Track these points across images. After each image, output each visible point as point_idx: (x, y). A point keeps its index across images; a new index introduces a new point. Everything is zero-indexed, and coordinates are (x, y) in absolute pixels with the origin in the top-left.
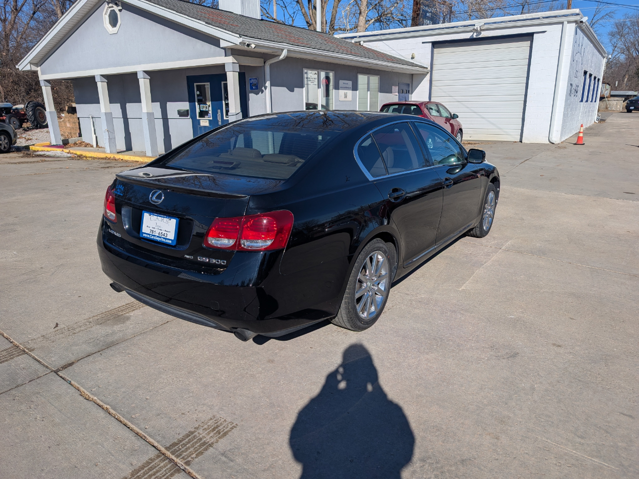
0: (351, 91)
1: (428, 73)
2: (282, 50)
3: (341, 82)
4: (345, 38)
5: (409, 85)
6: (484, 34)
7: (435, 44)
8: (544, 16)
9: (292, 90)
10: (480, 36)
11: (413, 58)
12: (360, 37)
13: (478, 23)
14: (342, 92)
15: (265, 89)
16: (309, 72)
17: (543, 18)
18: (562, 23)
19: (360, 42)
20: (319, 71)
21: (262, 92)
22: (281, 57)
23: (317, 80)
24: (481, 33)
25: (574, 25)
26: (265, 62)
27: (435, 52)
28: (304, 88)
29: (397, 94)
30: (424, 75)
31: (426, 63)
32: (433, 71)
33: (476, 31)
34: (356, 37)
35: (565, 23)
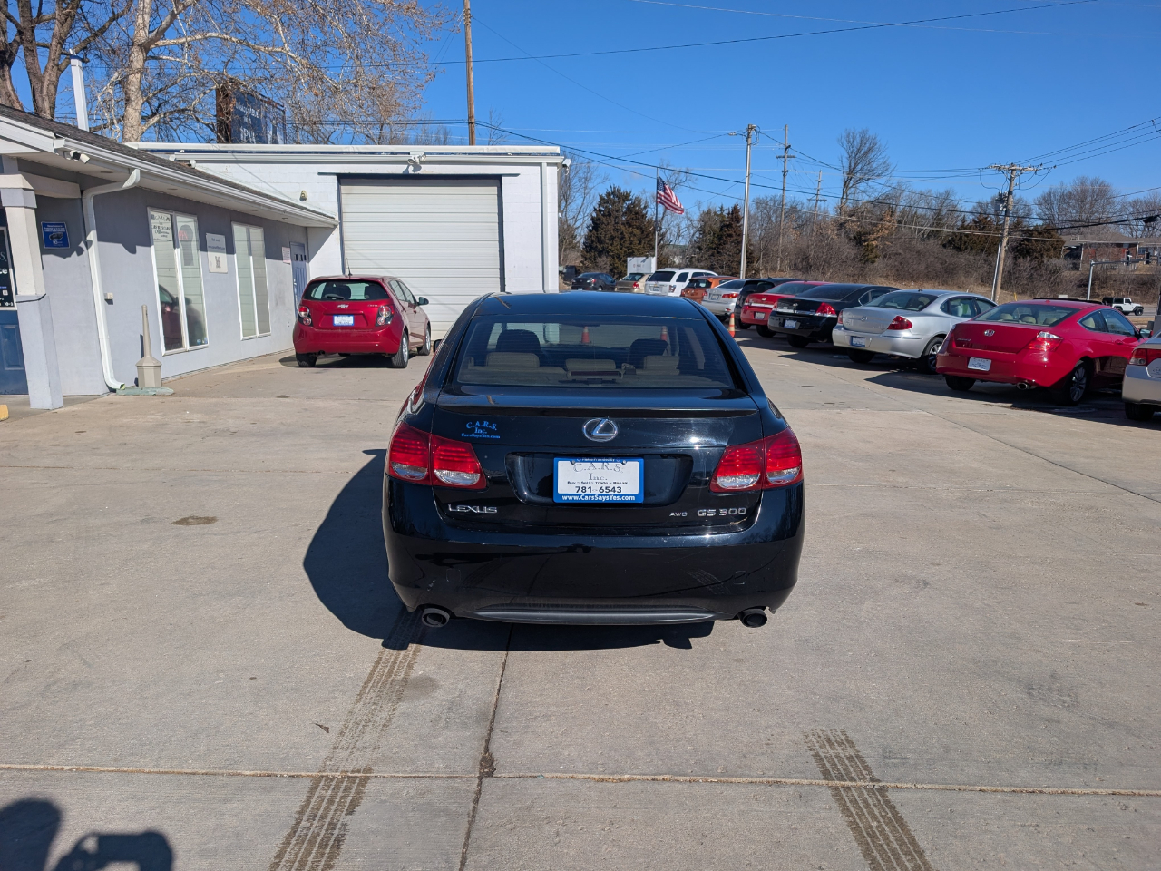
0: (225, 255)
1: (335, 226)
2: (130, 170)
3: (209, 236)
4: (153, 151)
5: (303, 246)
6: (425, 170)
7: (343, 179)
8: (514, 152)
9: (133, 251)
10: (420, 172)
11: (303, 198)
12: (187, 151)
13: (417, 152)
14: (212, 256)
15: (87, 247)
16: (156, 214)
17: (513, 154)
18: (540, 165)
19: (188, 161)
20: (173, 214)
21: (80, 252)
22: (128, 184)
23: (170, 232)
24: (420, 168)
25: (555, 169)
26: (82, 192)
27: (343, 192)
28: (153, 247)
29: (290, 261)
30: (329, 230)
31: (331, 209)
32: (344, 224)
33: (414, 163)
34: (178, 151)
35: (544, 165)
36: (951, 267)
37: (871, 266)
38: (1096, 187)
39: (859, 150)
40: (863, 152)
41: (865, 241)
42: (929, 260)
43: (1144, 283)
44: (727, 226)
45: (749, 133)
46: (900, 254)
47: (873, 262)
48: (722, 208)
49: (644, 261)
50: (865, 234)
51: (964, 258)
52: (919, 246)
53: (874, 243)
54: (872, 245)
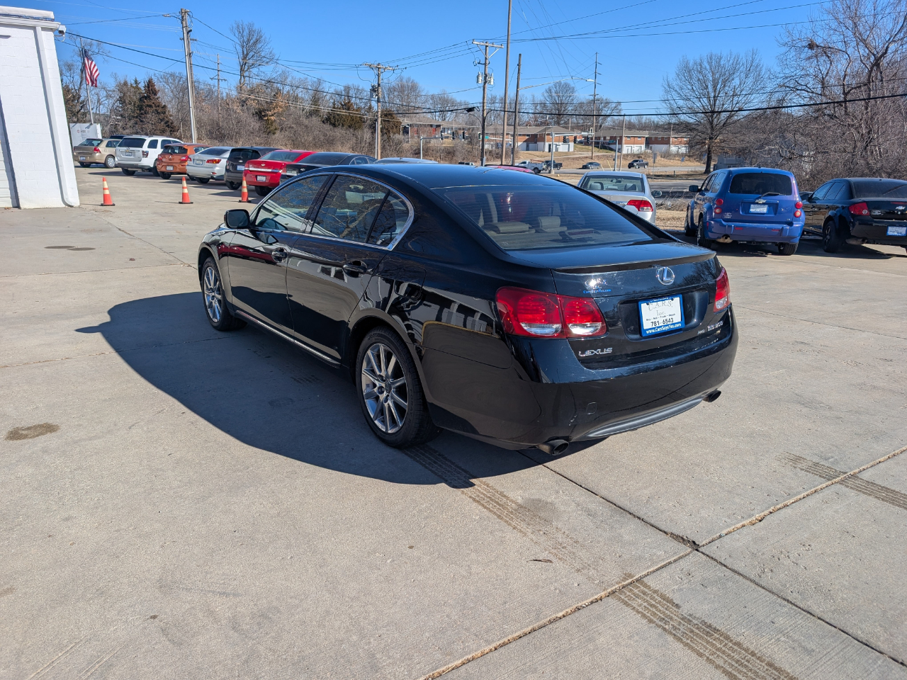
18: (34, 28)
25: (51, 34)
35: (39, 29)
36: (331, 138)
37: (274, 137)
38: (410, 84)
39: (249, 40)
40: (252, 42)
41: (265, 116)
42: (315, 133)
43: (449, 153)
44: (146, 98)
45: (183, 17)
46: (293, 128)
47: (274, 134)
48: (136, 82)
49: (88, 127)
50: (264, 110)
51: (339, 132)
52: (306, 122)
53: (272, 118)
54: (271, 119)
